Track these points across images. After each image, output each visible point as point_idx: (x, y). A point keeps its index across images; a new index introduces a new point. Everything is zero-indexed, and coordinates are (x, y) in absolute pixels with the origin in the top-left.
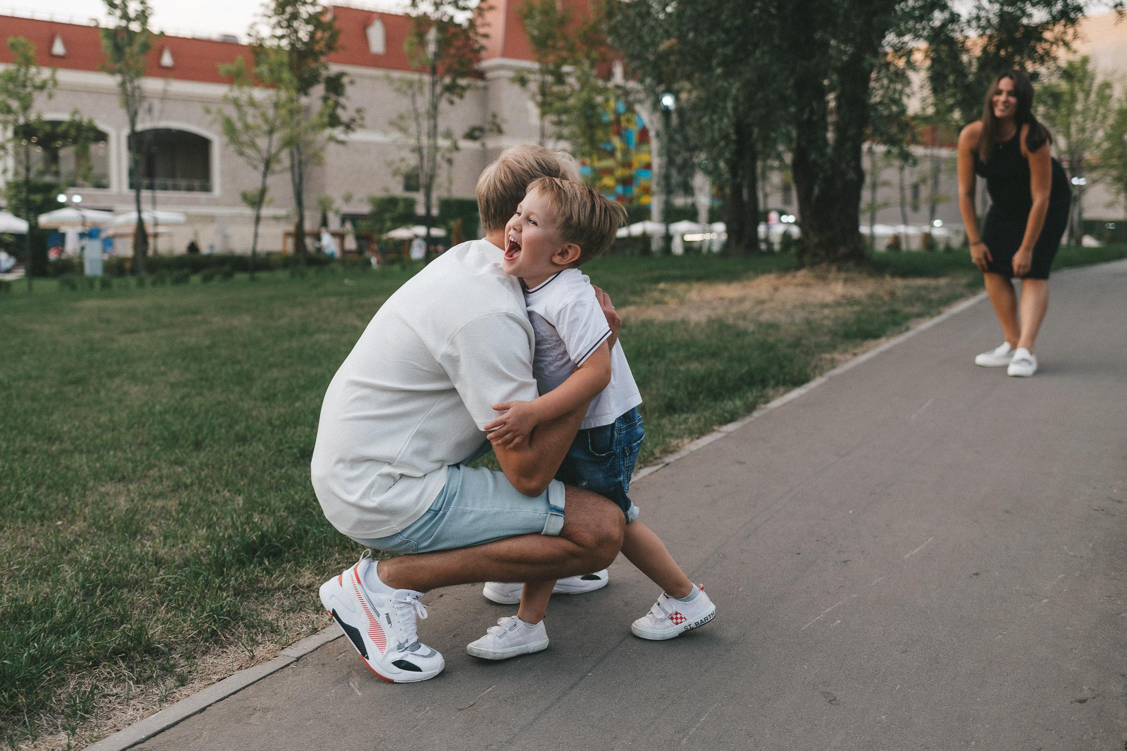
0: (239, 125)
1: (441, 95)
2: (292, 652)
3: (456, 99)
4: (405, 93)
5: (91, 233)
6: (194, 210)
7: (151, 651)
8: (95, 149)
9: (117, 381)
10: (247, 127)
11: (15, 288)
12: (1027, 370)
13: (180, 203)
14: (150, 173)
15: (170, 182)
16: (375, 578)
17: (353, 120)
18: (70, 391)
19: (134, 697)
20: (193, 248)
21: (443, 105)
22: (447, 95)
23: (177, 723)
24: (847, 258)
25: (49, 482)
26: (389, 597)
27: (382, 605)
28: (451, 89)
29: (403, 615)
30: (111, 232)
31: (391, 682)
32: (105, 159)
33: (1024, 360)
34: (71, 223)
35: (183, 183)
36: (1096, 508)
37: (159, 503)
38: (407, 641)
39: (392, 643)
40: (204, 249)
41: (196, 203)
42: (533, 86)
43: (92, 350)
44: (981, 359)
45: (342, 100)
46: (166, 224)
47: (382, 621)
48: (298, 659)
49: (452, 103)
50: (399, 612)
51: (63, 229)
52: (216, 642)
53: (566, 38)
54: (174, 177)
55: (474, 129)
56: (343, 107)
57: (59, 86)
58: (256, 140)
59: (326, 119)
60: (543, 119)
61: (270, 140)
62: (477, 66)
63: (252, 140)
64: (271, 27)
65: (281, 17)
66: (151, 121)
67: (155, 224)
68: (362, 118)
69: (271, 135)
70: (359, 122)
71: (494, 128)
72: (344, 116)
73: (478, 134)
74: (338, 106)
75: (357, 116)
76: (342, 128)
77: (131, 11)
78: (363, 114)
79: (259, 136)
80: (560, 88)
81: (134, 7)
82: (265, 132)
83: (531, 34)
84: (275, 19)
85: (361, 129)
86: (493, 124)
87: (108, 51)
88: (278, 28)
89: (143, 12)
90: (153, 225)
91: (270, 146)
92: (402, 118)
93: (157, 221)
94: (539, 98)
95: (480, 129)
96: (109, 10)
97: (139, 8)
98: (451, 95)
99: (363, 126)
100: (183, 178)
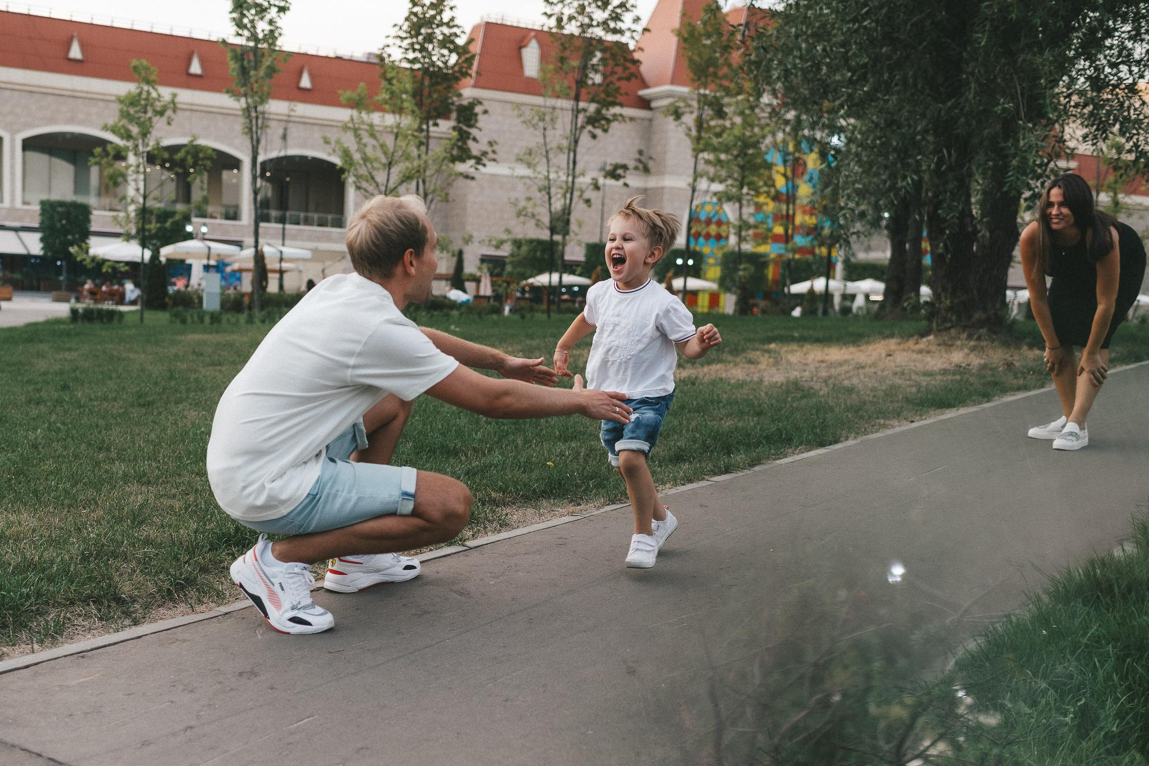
0: (357, 157)
1: (583, 127)
2: (223, 609)
3: (598, 132)
4: (535, 126)
5: (218, 267)
6: (324, 246)
7: (119, 601)
8: (227, 176)
9: (181, 407)
10: (366, 159)
11: (128, 319)
12: (1074, 444)
13: (310, 239)
14: (283, 203)
15: (301, 215)
16: (269, 555)
17: (485, 154)
18: (135, 412)
19: (96, 629)
21: (585, 138)
22: (590, 128)
23: (117, 643)
24: (981, 324)
25: (86, 480)
26: (281, 569)
27: (275, 577)
28: (593, 121)
29: (294, 583)
30: (236, 266)
31: (289, 633)
32: (237, 188)
33: (1071, 434)
34: (197, 256)
35: (316, 216)
37: (170, 502)
38: (299, 603)
39: (287, 605)
41: (329, 239)
42: (689, 119)
43: (171, 378)
44: (1033, 432)
45: (474, 131)
46: (291, 260)
47: (277, 588)
48: (226, 614)
49: (594, 137)
50: (290, 581)
51: (188, 261)
52: (171, 600)
53: (730, 65)
54: (307, 210)
55: (617, 167)
56: (475, 139)
57: (194, 108)
58: (374, 173)
59: (455, 152)
60: (696, 157)
61: (389, 174)
62: (643, 93)
63: (370, 173)
64: (403, 50)
65: (414, 40)
66: (286, 147)
67: (281, 260)
68: (494, 152)
69: (390, 169)
70: (491, 155)
71: (641, 166)
72: (475, 148)
73: (620, 171)
74: (468, 138)
75: (489, 149)
76: (472, 162)
77: (259, 30)
78: (495, 147)
79: (378, 169)
80: (720, 122)
81: (262, 27)
82: (384, 165)
83: (691, 60)
84: (409, 41)
85: (493, 163)
86: (640, 161)
87: (235, 74)
88: (410, 52)
89: (272, 31)
90: (278, 260)
91: (388, 180)
92: (530, 154)
93: (284, 256)
94: (694, 133)
95: (625, 167)
96: (238, 29)
97: (268, 28)
98: (594, 127)
99: (494, 160)
100: (316, 211)
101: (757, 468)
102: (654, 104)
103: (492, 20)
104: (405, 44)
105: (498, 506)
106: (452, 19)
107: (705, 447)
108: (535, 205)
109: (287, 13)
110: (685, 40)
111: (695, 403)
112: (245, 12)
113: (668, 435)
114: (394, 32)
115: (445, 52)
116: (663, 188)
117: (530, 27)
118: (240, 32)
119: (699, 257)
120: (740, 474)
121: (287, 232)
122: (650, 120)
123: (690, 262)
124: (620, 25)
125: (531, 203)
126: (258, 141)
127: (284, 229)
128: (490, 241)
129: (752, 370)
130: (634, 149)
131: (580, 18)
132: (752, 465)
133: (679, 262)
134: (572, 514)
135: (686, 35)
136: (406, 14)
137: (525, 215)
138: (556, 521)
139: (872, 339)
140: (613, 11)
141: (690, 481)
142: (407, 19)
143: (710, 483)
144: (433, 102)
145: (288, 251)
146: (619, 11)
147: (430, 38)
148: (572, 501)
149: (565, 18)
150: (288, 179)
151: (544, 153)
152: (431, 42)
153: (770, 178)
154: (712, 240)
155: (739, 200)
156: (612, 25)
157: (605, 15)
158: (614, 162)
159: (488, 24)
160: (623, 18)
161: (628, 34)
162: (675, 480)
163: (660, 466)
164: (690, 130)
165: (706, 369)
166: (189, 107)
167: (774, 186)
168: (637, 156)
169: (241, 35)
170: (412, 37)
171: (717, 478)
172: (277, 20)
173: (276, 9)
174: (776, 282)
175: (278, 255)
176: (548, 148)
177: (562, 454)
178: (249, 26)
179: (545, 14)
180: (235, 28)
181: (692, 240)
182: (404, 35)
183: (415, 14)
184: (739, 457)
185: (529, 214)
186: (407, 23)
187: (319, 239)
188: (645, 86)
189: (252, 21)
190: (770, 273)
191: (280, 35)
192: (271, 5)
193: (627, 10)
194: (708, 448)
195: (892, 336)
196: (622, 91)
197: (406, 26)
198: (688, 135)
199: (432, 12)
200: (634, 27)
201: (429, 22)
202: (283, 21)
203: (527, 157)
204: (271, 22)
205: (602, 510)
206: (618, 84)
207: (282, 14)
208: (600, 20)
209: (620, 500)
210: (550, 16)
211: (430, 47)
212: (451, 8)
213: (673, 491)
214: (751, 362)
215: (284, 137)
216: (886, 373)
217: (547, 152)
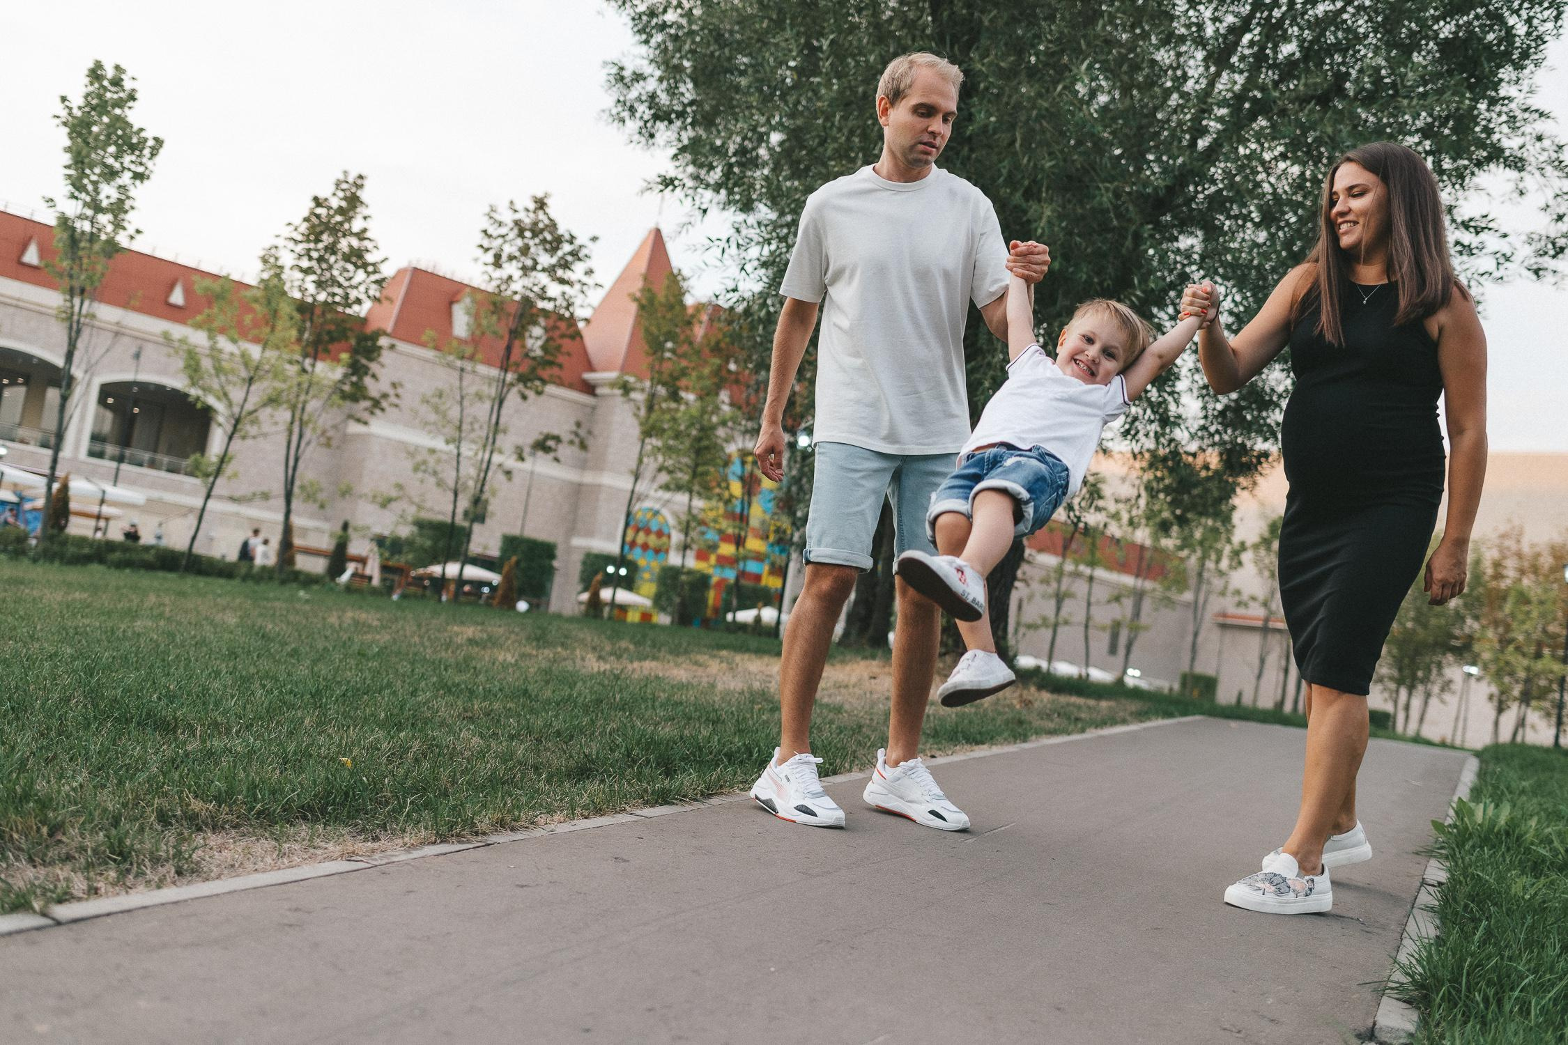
1: (512, 385)
3: (531, 394)
6: (167, 496)
8: (53, 394)
13: (153, 485)
14: (125, 439)
15: (147, 456)
17: (385, 396)
20: (132, 536)
21: (513, 398)
22: (521, 386)
28: (526, 379)
30: (39, 503)
35: (166, 460)
36: (1228, 1026)
40: (147, 538)
41: (178, 489)
42: (639, 398)
45: (374, 367)
46: (115, 504)
49: (524, 397)
53: (691, 343)
54: (155, 451)
55: (548, 437)
56: (374, 376)
57: (21, 304)
58: (229, 388)
59: (347, 388)
60: (643, 442)
61: (248, 392)
62: (588, 376)
63: (223, 387)
64: (296, 256)
65: (312, 245)
66: (137, 371)
67: (102, 502)
68: (397, 396)
69: (250, 384)
70: (393, 399)
71: (577, 440)
72: (373, 388)
73: (551, 443)
74: (366, 374)
75: (391, 392)
76: (367, 404)
77: (102, 196)
78: (400, 391)
79: (235, 384)
80: (673, 405)
81: (108, 192)
82: (244, 380)
83: (647, 330)
84: (305, 245)
85: (394, 409)
86: (576, 434)
87: (61, 245)
88: (305, 259)
89: (121, 201)
90: (98, 501)
91: (245, 400)
92: (440, 396)
93: (107, 497)
94: (643, 412)
95: (557, 439)
96: (73, 190)
97: (115, 195)
98: (526, 387)
99: (396, 406)
100: (169, 452)
101: (715, 801)
102: (599, 391)
103: (422, 266)
104: (300, 248)
105: (199, 829)
106: (365, 230)
107: (629, 757)
108: (439, 461)
109: (146, 182)
110: (642, 307)
111: (618, 697)
112: (88, 171)
113: (571, 737)
114: (288, 232)
115: (350, 267)
116: (600, 486)
117: (465, 282)
118: (76, 194)
119: (633, 567)
120: (688, 808)
121: (121, 473)
122: (594, 408)
123: (623, 572)
124: (567, 275)
125: (435, 456)
126: (79, 331)
127: (118, 469)
128: (375, 497)
129: (699, 673)
130: (572, 421)
131: (523, 259)
132: (707, 795)
133: (611, 569)
134: (349, 856)
135: (644, 302)
136: (306, 214)
137: (425, 471)
138: (308, 870)
139: (848, 658)
140: (562, 258)
141: (599, 812)
142: (306, 220)
143: (634, 818)
144: (325, 322)
145: (113, 492)
146: (569, 258)
147: (332, 249)
148: (363, 830)
149: (504, 257)
150: (136, 410)
151: (458, 398)
152: (334, 253)
153: (725, 479)
154: (650, 553)
155: (691, 492)
156: (560, 273)
157: (554, 261)
158: (545, 431)
159: (416, 271)
160: (573, 267)
161: (577, 286)
162: (573, 809)
163: (549, 781)
164: (639, 409)
165: (636, 664)
166: (14, 302)
167: (728, 488)
168: (574, 428)
169: (76, 198)
170: (308, 241)
171: (648, 812)
172: (131, 188)
173: (130, 174)
174: (716, 610)
175: (100, 495)
176: (464, 392)
177: (374, 747)
178: (90, 187)
179: (481, 246)
180: (70, 188)
181: (627, 548)
182: (299, 238)
183: (318, 216)
184: (688, 779)
185: (430, 470)
186: (306, 225)
187: (165, 488)
188: (591, 368)
189: (95, 183)
190: (711, 596)
191: (132, 208)
192: (124, 168)
193: (579, 259)
194: (634, 762)
195: (873, 657)
196: (563, 350)
197: (304, 227)
198: (636, 415)
199: (338, 218)
200: (585, 279)
201: (335, 230)
202: (138, 191)
203: (436, 400)
204: (123, 189)
205: (416, 854)
206: (559, 341)
207: (138, 182)
208: (546, 265)
209: (458, 835)
210: (487, 250)
211: (332, 259)
212: (365, 218)
213: (566, 827)
214: (696, 663)
215: (137, 356)
216: (875, 696)
217: (462, 398)
